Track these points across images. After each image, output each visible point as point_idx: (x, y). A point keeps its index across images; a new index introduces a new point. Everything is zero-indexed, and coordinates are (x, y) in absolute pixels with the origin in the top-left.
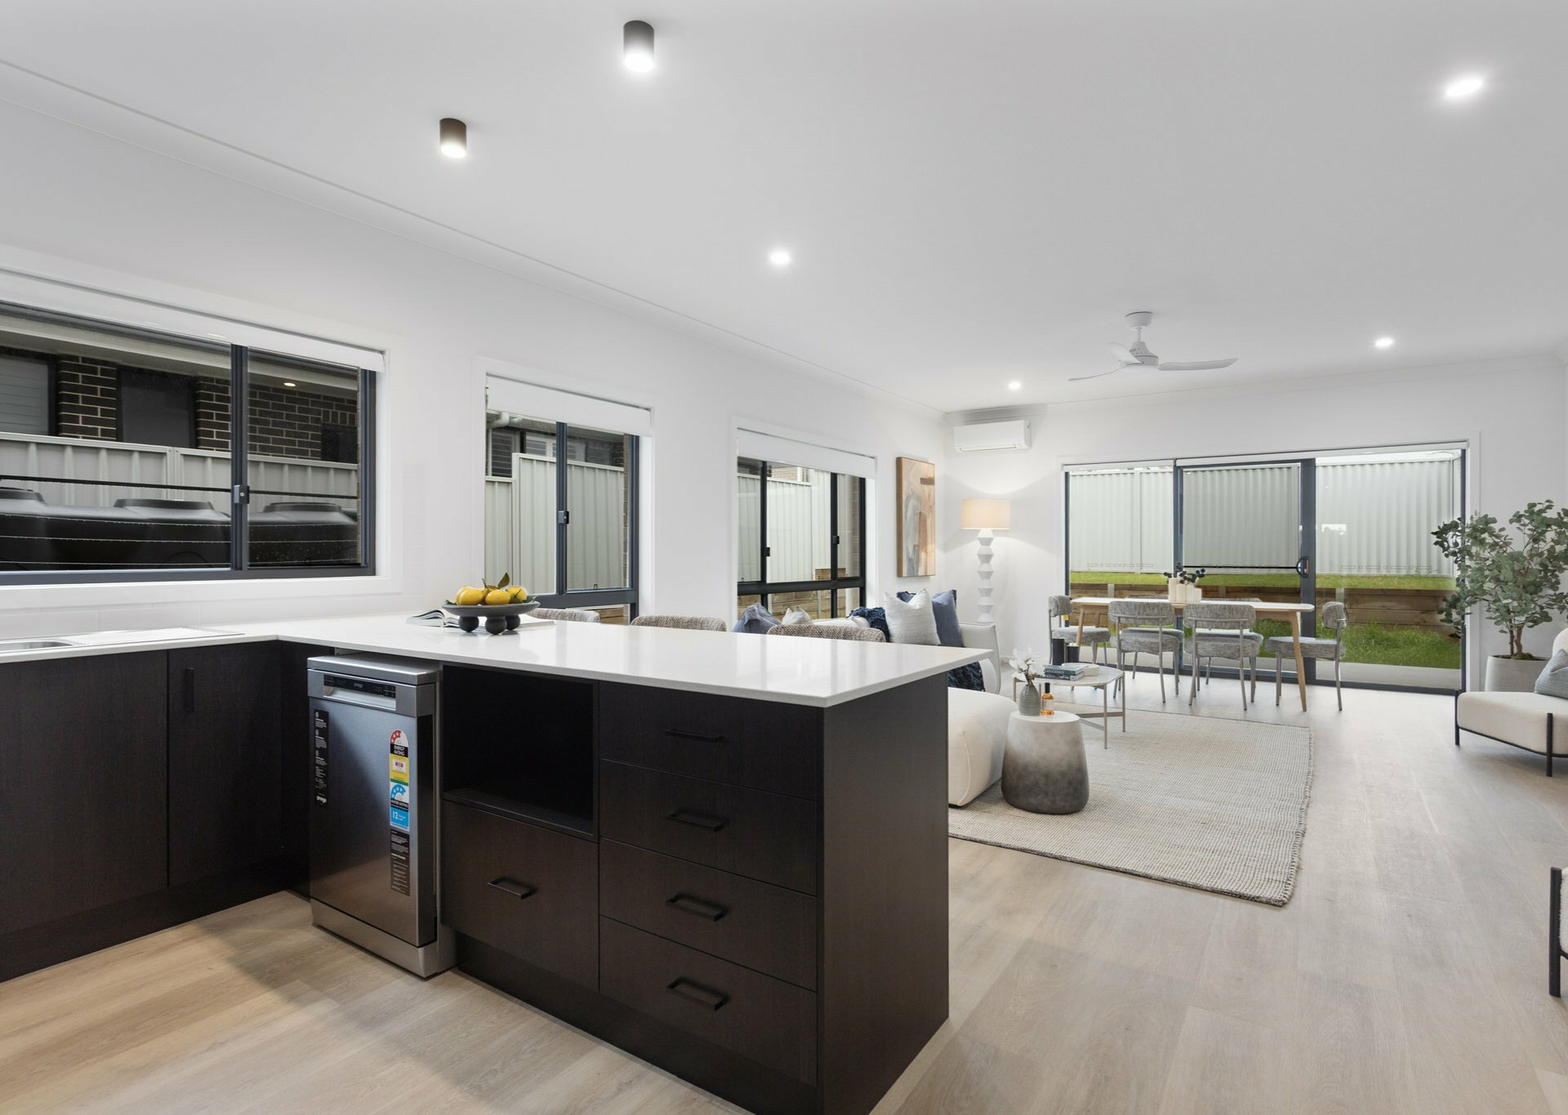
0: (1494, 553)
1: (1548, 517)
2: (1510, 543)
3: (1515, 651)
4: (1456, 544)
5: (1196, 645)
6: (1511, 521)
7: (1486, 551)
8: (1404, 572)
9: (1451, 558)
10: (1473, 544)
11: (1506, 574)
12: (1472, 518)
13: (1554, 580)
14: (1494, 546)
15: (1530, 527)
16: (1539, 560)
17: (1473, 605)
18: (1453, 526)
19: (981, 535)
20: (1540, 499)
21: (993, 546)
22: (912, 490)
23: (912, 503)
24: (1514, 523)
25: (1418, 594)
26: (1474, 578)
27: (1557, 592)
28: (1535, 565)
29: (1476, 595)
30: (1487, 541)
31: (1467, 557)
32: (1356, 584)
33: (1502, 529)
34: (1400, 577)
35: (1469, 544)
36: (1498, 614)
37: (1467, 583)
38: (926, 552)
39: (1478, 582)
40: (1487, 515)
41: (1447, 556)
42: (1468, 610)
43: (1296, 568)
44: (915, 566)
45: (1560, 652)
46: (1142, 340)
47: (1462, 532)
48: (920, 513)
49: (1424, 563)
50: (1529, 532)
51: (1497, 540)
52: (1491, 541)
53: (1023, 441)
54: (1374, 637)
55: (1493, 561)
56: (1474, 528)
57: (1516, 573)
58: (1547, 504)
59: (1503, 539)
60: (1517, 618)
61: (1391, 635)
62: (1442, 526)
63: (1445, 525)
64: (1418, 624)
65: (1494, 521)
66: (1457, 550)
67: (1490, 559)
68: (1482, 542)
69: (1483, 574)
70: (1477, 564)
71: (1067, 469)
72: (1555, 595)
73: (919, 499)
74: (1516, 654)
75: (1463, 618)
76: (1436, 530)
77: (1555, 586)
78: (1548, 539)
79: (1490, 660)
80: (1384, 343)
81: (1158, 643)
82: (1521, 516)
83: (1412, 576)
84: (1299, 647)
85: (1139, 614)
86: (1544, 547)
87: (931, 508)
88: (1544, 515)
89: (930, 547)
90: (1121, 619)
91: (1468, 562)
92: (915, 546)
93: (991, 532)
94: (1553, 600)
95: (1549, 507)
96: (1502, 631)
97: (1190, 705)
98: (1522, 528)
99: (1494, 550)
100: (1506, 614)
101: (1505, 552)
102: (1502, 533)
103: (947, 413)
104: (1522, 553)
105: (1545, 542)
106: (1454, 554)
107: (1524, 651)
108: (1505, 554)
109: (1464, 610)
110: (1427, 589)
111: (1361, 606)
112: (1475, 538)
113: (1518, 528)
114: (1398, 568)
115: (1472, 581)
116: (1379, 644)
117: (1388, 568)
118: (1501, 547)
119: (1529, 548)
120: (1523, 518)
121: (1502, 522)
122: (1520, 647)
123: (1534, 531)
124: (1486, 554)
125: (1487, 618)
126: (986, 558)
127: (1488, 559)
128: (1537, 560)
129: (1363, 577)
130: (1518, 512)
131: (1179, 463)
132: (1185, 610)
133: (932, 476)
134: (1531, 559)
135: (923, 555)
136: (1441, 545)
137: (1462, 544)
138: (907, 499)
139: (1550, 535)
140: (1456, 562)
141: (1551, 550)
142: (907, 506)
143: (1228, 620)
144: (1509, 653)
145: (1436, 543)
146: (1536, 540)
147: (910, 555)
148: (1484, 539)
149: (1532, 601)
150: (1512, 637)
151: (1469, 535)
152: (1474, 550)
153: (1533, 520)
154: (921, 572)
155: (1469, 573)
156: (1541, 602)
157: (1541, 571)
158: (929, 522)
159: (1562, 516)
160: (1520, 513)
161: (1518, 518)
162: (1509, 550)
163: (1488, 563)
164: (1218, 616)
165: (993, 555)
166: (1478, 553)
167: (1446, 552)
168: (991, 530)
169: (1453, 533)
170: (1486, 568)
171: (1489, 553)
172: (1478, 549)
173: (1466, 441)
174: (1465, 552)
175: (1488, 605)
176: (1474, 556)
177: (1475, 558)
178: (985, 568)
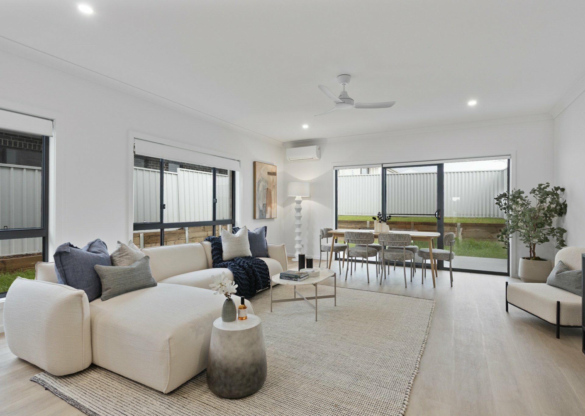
0: (522, 208)
1: (547, 191)
2: (530, 203)
3: (532, 255)
4: (505, 204)
5: (384, 254)
6: (531, 193)
8: (484, 216)
9: (503, 211)
10: (513, 204)
11: (527, 218)
12: (512, 191)
13: (549, 221)
14: (522, 205)
15: (539, 196)
16: (543, 211)
17: (513, 233)
18: (504, 195)
19: (296, 199)
20: (544, 182)
21: (302, 204)
22: (262, 177)
23: (262, 184)
24: (532, 194)
25: (490, 225)
26: (514, 220)
27: (552, 227)
28: (541, 214)
29: (515, 228)
31: (510, 210)
32: (464, 221)
33: (526, 197)
34: (483, 218)
35: (511, 204)
36: (525, 238)
37: (510, 222)
38: (271, 207)
39: (515, 222)
40: (520, 190)
41: (501, 210)
42: (510, 236)
43: (435, 215)
44: (264, 213)
45: (559, 262)
46: (345, 91)
47: (508, 198)
48: (267, 188)
49: (492, 213)
50: (539, 198)
51: (524, 202)
52: (521, 203)
53: (316, 156)
54: (472, 244)
55: (522, 212)
56: (514, 196)
57: (532, 219)
58: (547, 184)
59: (526, 201)
60: (534, 240)
61: (478, 243)
62: (499, 195)
63: (500, 195)
64: (489, 238)
65: (523, 193)
66: (506, 207)
68: (517, 203)
69: (517, 219)
70: (515, 213)
71: (336, 168)
72: (550, 228)
73: (267, 182)
74: (532, 257)
75: (508, 239)
76: (496, 197)
77: (550, 224)
78: (548, 202)
79: (521, 260)
80: (472, 103)
81: (366, 253)
82: (535, 190)
83: (487, 218)
84: (432, 254)
85: (357, 238)
86: (546, 205)
87: (275, 187)
88: (545, 190)
89: (273, 205)
90: (349, 241)
91: (511, 213)
92: (264, 204)
93: (301, 198)
94: (550, 231)
95: (548, 186)
96: (527, 246)
97: (381, 284)
98: (536, 196)
99: (522, 207)
100: (529, 237)
101: (528, 208)
102: (526, 199)
103: (284, 143)
104: (535, 208)
105: (546, 203)
106: (505, 208)
107: (536, 256)
108: (528, 209)
109: (509, 235)
110: (493, 223)
111: (467, 230)
112: (514, 201)
113: (534, 196)
114: (482, 215)
115: (512, 222)
116: (474, 247)
117: (478, 215)
118: (526, 205)
119: (538, 206)
120: (536, 191)
121: (527, 194)
122: (534, 253)
123: (541, 197)
124: (519, 209)
125: (520, 240)
126: (299, 210)
127: (520, 211)
128: (542, 211)
129: (468, 218)
130: (534, 188)
131: (384, 166)
132: (379, 236)
133: (275, 172)
134: (539, 211)
135: (269, 209)
136: (499, 205)
137: (508, 204)
138: (259, 181)
139: (549, 199)
140: (505, 212)
141: (549, 207)
142: (259, 185)
143: (399, 242)
144: (529, 256)
145: (497, 203)
146: (542, 202)
147: (261, 209)
148: (518, 202)
149: (541, 232)
150: (531, 249)
151: (512, 200)
152: (514, 207)
153: (541, 192)
154: (268, 216)
155: (511, 218)
156: (544, 232)
157: (544, 217)
158: (273, 193)
159: (554, 190)
160: (535, 189)
161: (533, 191)
162: (530, 207)
163: (520, 213)
164: (393, 240)
165: (302, 209)
166: (515, 208)
167: (501, 208)
168: (301, 197)
169: (504, 199)
170: (519, 216)
171: (520, 208)
172: (515, 206)
173: (510, 155)
174: (510, 208)
175: (520, 233)
176: (513, 210)
177: (514, 211)
178: (298, 214)
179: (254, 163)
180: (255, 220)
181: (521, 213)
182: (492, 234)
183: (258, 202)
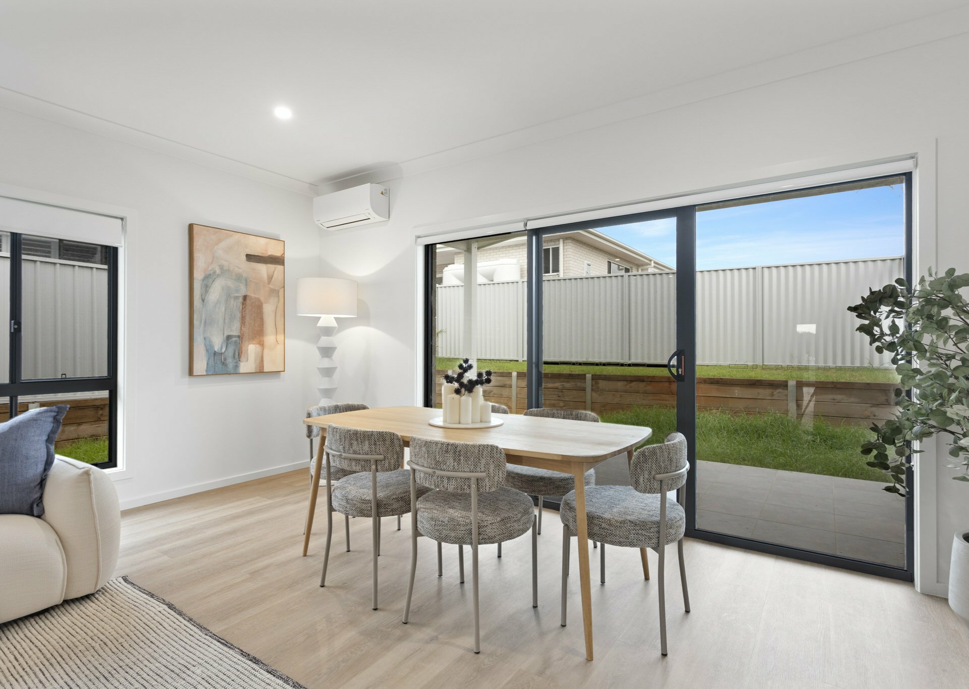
4: (894, 329)
7: (950, 342)
9: (888, 355)
10: (924, 328)
12: (922, 280)
17: (924, 439)
18: (886, 296)
19: (321, 323)
21: (337, 337)
22: (222, 266)
23: (220, 283)
30: (951, 323)
31: (914, 352)
35: (918, 328)
38: (262, 344)
41: (879, 350)
42: (916, 445)
44: (230, 361)
47: (906, 305)
48: (245, 297)
52: (960, 324)
53: (371, 210)
55: (963, 360)
56: (928, 299)
61: (837, 430)
62: (865, 295)
63: (872, 293)
66: (896, 340)
67: (958, 357)
68: (942, 325)
70: (932, 365)
73: (242, 280)
75: (909, 460)
76: (856, 302)
79: (958, 545)
87: (278, 293)
89: (270, 338)
91: (916, 364)
92: (229, 337)
106: (891, 347)
109: (908, 446)
112: (930, 317)
124: (950, 348)
126: (328, 352)
127: (953, 357)
133: (278, 254)
135: (251, 348)
137: (906, 329)
138: (208, 277)
142: (206, 287)
145: (862, 329)
147: (217, 349)
148: (946, 319)
151: (919, 312)
152: (926, 339)
154: (247, 367)
158: (268, 307)
163: (954, 363)
165: (336, 348)
166: (932, 344)
167: (877, 344)
168: (336, 318)
169: (888, 309)
170: (949, 373)
171: (955, 344)
172: (934, 337)
173: (913, 158)
174: (911, 343)
175: (955, 442)
176: (926, 351)
177: (928, 355)
178: (326, 363)
179: (191, 227)
180: (192, 379)
181: (960, 363)
182: (874, 409)
183: (204, 330)
